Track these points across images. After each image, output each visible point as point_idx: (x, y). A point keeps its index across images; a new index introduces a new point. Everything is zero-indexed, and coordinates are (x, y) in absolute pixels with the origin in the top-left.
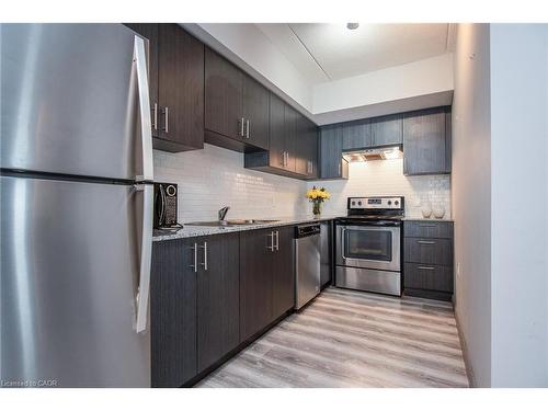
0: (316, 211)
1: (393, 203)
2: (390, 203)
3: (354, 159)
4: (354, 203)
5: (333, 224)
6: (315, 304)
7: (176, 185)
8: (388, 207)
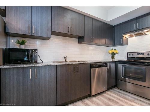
0: (113, 58)
2: (148, 54)
3: (131, 36)
4: (130, 55)
5: (117, 63)
6: (104, 94)
7: (37, 50)
8: (148, 56)
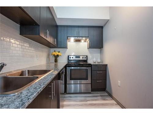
0: (56, 61)
1: (84, 58)
2: (83, 58)
4: (70, 58)
